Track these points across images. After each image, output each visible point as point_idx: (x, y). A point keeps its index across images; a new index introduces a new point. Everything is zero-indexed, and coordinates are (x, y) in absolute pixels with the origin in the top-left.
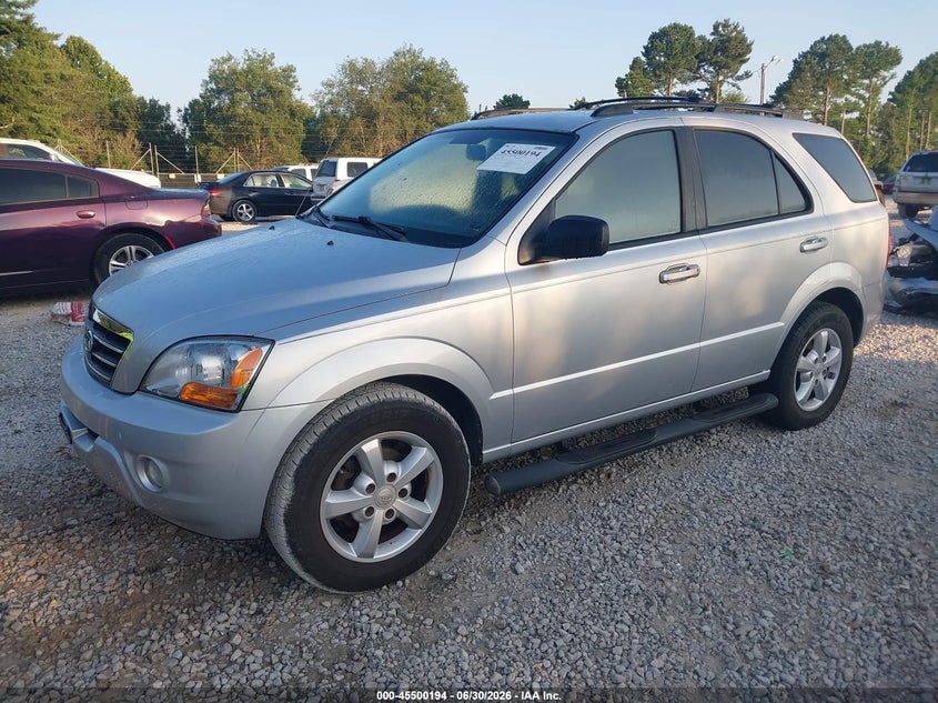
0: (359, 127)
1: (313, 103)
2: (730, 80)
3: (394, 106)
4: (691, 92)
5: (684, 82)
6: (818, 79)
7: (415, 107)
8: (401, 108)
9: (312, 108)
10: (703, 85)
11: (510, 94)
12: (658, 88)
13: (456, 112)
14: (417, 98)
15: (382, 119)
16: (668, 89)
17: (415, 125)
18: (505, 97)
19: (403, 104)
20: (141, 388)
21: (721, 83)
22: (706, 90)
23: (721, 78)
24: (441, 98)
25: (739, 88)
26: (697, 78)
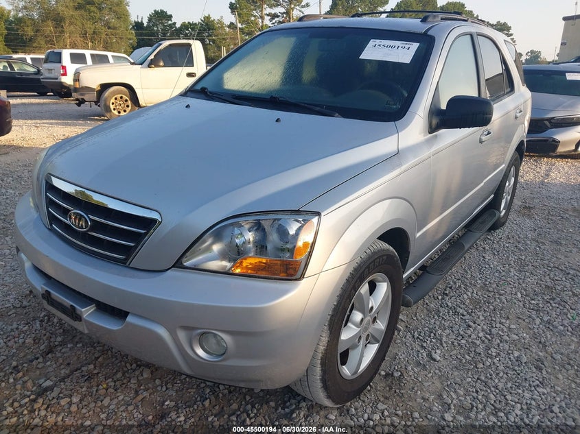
0: (50, 28)
1: (10, 8)
2: (297, 7)
3: (76, 13)
4: (275, 13)
5: (271, 6)
6: (346, 10)
7: (92, 14)
8: (82, 15)
9: (10, 11)
10: (283, 10)
11: (158, 9)
12: (255, 10)
13: (122, 19)
14: (93, 8)
15: (67, 22)
16: (262, 11)
17: (93, 27)
18: (155, 11)
19: (83, 12)
20: (178, 264)
21: (293, 9)
22: (284, 13)
23: (292, 6)
24: (111, 9)
25: (303, 13)
26: (278, 5)
